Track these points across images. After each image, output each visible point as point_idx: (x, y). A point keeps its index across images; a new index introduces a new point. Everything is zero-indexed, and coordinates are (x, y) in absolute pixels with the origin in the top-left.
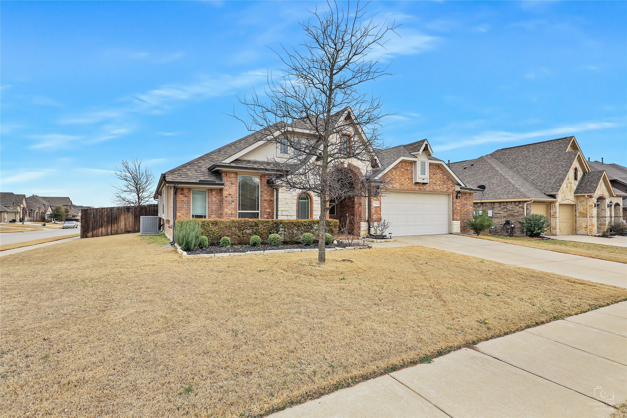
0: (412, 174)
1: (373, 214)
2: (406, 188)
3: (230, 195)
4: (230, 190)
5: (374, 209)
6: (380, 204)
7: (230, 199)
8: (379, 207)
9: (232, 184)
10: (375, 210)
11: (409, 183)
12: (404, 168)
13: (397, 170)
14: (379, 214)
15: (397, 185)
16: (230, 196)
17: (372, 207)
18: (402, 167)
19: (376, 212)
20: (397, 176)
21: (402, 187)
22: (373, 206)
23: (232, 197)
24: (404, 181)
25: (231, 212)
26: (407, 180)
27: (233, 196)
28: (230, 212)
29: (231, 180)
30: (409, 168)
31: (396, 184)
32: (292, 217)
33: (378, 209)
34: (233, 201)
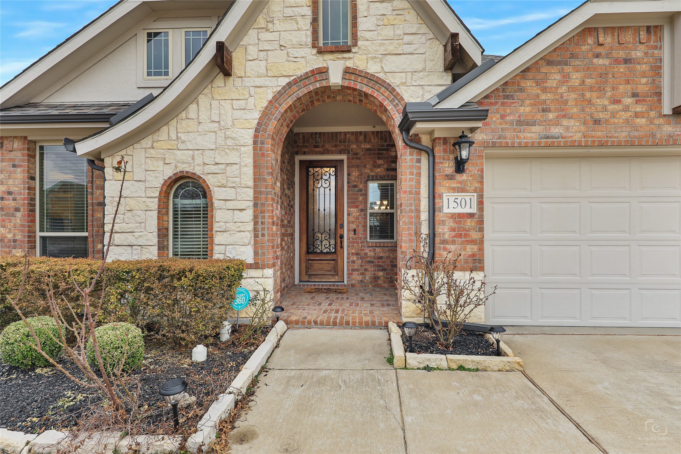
0: (659, 75)
1: (444, 242)
2: (623, 135)
3: (10, 193)
4: (11, 182)
5: (450, 223)
6: (481, 203)
7: (12, 204)
8: (471, 215)
9: (14, 166)
10: (453, 225)
11: (637, 115)
12: (608, 56)
13: (567, 69)
14: (473, 242)
15: (567, 128)
16: (11, 197)
17: (439, 216)
18: (600, 50)
19: (460, 236)
20: (571, 89)
21: (600, 134)
22: (446, 210)
23: (14, 199)
24: (611, 107)
25: (14, 235)
26: (628, 101)
27: (18, 197)
28: (10, 236)
29: (12, 155)
30: (638, 54)
31: (565, 122)
32: (145, 250)
33: (469, 223)
34: (17, 210)
